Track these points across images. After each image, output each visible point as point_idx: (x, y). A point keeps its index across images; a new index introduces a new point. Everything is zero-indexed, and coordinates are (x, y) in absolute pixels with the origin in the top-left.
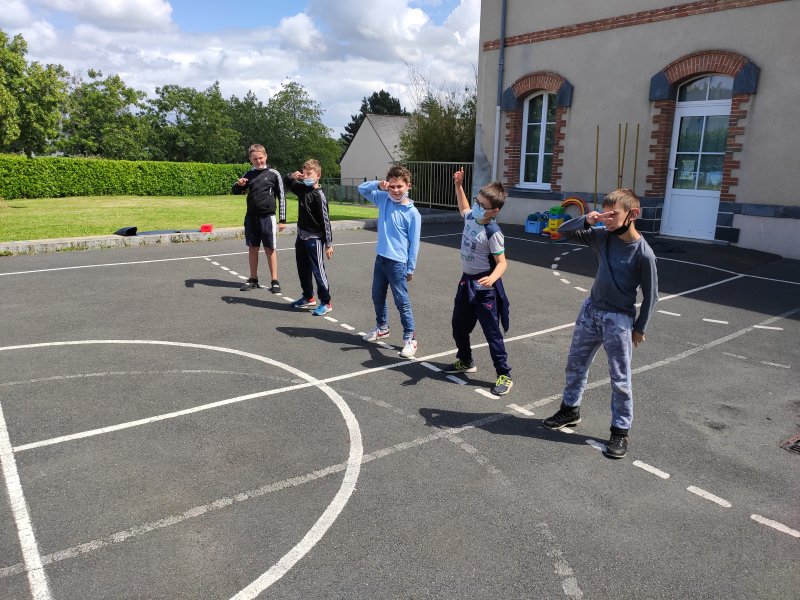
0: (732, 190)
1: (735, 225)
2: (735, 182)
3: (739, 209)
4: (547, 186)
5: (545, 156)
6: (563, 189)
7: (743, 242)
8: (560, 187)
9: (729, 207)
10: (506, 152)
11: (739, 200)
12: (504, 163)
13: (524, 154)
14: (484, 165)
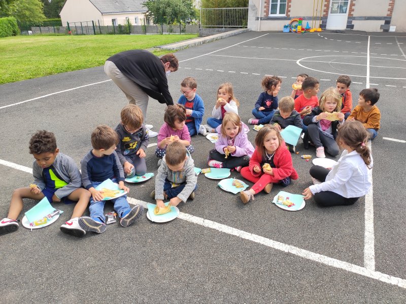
0: (352, 13)
1: (352, 24)
2: (353, 10)
3: (354, 18)
4: (284, 15)
5: (280, 4)
6: (291, 16)
7: (355, 29)
8: (289, 15)
9: (351, 18)
10: (265, 3)
11: (354, 16)
12: (264, 7)
13: (271, 3)
14: (254, 8)
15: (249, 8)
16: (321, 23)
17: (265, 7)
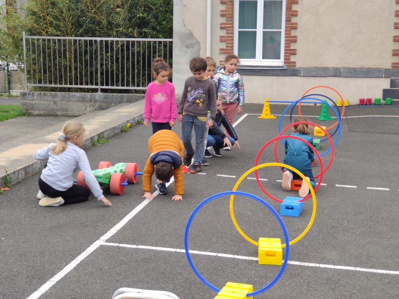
4: (278, 63)
5: (264, 32)
6: (298, 65)
8: (295, 63)
10: (222, 28)
12: (218, 39)
13: (236, 30)
14: (190, 42)
15: (176, 40)
16: (388, 86)
17: (222, 39)
